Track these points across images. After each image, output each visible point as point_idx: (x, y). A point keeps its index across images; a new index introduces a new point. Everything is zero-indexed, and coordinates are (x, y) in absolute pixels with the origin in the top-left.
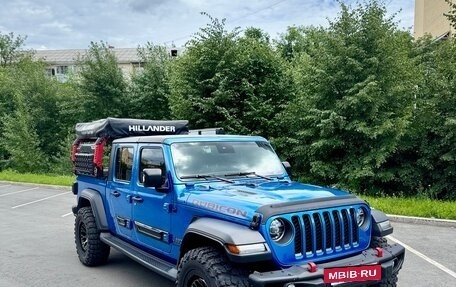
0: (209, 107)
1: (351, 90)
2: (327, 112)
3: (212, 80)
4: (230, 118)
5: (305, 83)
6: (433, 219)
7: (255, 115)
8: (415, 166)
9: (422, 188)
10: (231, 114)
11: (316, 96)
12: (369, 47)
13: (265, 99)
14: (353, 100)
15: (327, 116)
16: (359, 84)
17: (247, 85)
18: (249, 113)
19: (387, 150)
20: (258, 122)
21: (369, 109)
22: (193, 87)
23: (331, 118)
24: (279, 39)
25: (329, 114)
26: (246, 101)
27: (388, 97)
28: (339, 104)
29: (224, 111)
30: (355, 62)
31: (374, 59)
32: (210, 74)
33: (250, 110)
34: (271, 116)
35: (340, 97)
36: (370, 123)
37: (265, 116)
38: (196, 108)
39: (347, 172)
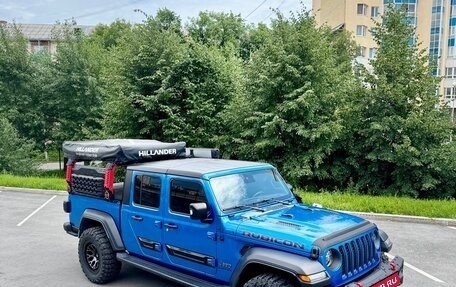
0: (151, 105)
1: (290, 95)
2: (271, 115)
3: (153, 77)
4: (173, 116)
5: (248, 86)
6: (372, 213)
7: (198, 114)
8: (344, 163)
9: (352, 183)
10: (174, 112)
11: (258, 100)
12: (304, 55)
13: (207, 98)
14: (292, 105)
15: (270, 119)
16: (299, 90)
17: (189, 85)
18: (192, 112)
19: (323, 151)
20: (201, 121)
21: (306, 113)
22: (132, 83)
23: (274, 120)
24: (190, 23)
25: (273, 117)
26: (188, 100)
27: (322, 103)
28: (280, 107)
29: (168, 109)
30: (294, 70)
31: (309, 67)
32: (150, 71)
33: (193, 108)
34: (213, 115)
35: (280, 101)
36: (307, 126)
37: (208, 115)
38: (138, 106)
39: (289, 170)
